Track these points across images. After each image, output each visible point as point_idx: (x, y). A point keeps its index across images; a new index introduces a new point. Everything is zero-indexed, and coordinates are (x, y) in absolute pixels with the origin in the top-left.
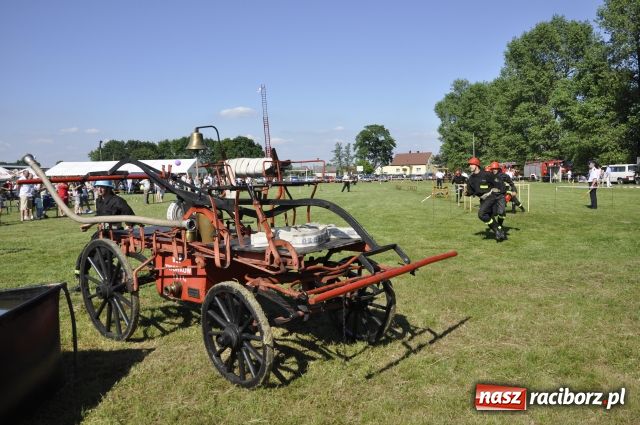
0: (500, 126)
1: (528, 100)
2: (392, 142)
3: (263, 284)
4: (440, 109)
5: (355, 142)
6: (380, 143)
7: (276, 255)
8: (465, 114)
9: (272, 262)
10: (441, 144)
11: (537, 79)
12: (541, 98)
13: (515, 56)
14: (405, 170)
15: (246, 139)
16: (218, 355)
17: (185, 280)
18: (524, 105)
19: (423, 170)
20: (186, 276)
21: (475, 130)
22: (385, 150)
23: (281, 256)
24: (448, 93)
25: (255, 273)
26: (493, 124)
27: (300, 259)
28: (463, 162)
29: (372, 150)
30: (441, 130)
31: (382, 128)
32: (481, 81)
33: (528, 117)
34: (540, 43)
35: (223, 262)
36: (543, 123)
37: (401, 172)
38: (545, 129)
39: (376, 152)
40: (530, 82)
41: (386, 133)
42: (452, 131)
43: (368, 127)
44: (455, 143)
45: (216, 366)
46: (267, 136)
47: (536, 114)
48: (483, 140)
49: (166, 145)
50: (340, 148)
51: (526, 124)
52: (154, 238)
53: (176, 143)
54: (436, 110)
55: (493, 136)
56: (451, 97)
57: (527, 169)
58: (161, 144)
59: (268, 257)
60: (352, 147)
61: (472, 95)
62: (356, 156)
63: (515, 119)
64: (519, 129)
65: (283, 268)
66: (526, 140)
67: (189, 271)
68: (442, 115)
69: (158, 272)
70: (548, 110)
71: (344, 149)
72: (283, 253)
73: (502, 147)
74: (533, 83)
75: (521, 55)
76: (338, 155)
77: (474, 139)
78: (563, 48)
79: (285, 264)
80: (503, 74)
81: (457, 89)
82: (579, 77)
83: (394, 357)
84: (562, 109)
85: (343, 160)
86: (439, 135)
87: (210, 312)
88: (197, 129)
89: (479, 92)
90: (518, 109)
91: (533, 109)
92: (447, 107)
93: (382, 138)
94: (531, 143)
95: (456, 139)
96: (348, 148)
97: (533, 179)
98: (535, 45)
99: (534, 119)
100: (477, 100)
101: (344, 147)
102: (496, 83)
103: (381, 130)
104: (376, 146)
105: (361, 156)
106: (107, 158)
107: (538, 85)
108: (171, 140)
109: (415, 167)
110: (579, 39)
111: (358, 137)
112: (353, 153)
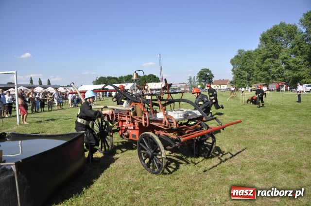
0: (258, 68)
1: (270, 57)
2: (212, 75)
3: (162, 133)
4: (233, 62)
5: (197, 76)
6: (208, 76)
7: (167, 122)
8: (243, 63)
9: (165, 124)
10: (233, 76)
11: (274, 48)
12: (276, 56)
13: (264, 39)
14: (218, 87)
15: (153, 75)
16: (144, 161)
17: (130, 131)
18: (268, 59)
19: (225, 87)
20: (131, 130)
21: (248, 70)
22: (209, 79)
23: (169, 122)
24: (236, 55)
25: (158, 129)
26: (255, 67)
27: (177, 123)
28: (243, 83)
29: (204, 79)
30: (233, 70)
31: (208, 70)
32: (250, 50)
33: (270, 64)
34: (275, 33)
35: (146, 124)
36: (276, 67)
37: (216, 88)
38: (277, 69)
39: (206, 79)
40: (271, 50)
41: (210, 72)
42: (237, 70)
43: (202, 70)
44: (239, 76)
45: (143, 165)
46: (161, 74)
47: (274, 63)
48: (251, 74)
49: (121, 78)
50: (191, 78)
51: (269, 67)
52: (118, 115)
53: (125, 77)
54: (231, 62)
55: (255, 72)
56: (237, 57)
57: (270, 86)
58: (119, 77)
59: (164, 122)
60: (196, 78)
61: (246, 56)
62: (197, 81)
63: (265, 66)
64: (266, 69)
65: (170, 127)
66: (269, 74)
67: (132, 128)
68: (233, 64)
69: (120, 128)
70: (279, 61)
72: (170, 121)
73: (259, 77)
74: (272, 50)
75: (267, 39)
76: (190, 81)
77: (247, 74)
78: (285, 35)
79: (171, 125)
80: (259, 46)
81: (239, 53)
82: (292, 47)
83: (215, 164)
84: (285, 60)
85: (192, 83)
86: (232, 72)
87: (140, 144)
88: (136, 72)
89: (249, 54)
90: (266, 61)
91: (272, 61)
92: (236, 61)
93: (208, 74)
94: (272, 75)
95: (239, 74)
96: (194, 78)
97: (273, 90)
98: (273, 34)
99: (273, 65)
100: (248, 57)
101: (192, 77)
102: (256, 51)
103: (208, 71)
104: (206, 77)
105: (200, 81)
106: (99, 84)
107: (274, 51)
108: (123, 76)
109: (222, 86)
110: (292, 32)
111: (198, 74)
112: (196, 80)
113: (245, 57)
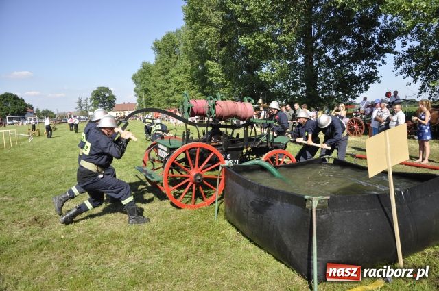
2: (113, 97)
4: (135, 78)
5: (91, 97)
6: (107, 98)
10: (136, 98)
14: (121, 113)
21: (146, 91)
22: (110, 101)
29: (101, 102)
30: (135, 90)
31: (107, 88)
37: (119, 115)
39: (104, 103)
41: (110, 92)
43: (98, 88)
50: (81, 101)
54: (133, 78)
56: (140, 71)
60: (89, 100)
62: (92, 105)
68: (136, 82)
71: (83, 102)
76: (80, 105)
80: (156, 59)
85: (83, 108)
86: (136, 94)
92: (139, 77)
93: (107, 95)
96: (86, 101)
101: (83, 100)
102: (154, 64)
103: (107, 90)
104: (104, 99)
105: (96, 105)
109: (126, 112)
111: (92, 94)
112: (89, 104)
113: (143, 73)
